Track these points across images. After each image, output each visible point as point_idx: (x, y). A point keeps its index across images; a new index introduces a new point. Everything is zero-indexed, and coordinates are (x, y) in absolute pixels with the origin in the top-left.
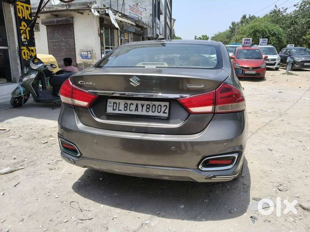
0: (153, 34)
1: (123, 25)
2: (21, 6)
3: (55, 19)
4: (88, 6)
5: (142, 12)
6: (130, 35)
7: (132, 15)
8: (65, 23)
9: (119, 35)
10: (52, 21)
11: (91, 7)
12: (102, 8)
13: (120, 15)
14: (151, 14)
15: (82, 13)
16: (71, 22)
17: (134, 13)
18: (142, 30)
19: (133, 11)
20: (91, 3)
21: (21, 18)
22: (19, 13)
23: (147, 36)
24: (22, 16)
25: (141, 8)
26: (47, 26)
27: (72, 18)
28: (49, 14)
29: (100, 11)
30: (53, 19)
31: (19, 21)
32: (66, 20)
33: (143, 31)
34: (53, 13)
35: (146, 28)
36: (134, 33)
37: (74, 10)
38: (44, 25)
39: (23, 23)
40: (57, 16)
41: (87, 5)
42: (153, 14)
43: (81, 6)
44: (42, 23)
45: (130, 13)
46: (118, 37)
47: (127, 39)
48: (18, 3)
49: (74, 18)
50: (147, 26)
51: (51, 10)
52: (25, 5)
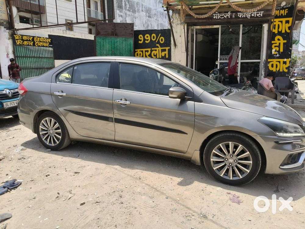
2: (279, 22)
22: (275, 29)
39: (278, 37)
48: (274, 20)
52: (284, 20)
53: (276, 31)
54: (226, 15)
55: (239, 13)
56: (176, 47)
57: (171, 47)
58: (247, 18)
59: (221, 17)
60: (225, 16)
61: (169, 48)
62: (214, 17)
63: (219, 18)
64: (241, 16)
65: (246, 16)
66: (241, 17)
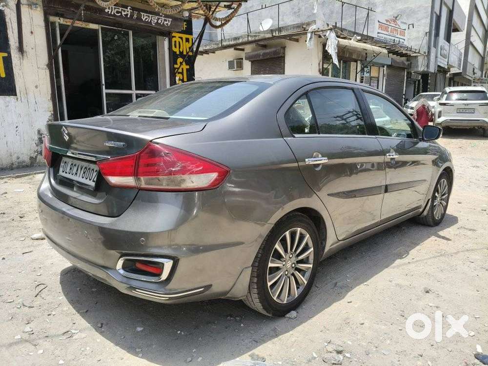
0: (428, 66)
1: (366, 54)
2: (179, 37)
3: (261, 52)
4: (304, 29)
5: (405, 30)
6: (381, 69)
7: (385, 36)
8: (273, 56)
9: (359, 69)
10: (257, 54)
11: (308, 30)
12: (324, 29)
13: (359, 38)
14: (426, 33)
15: (297, 40)
16: (281, 55)
17: (387, 33)
18: (408, 60)
19: (386, 29)
20: (309, 24)
21: (178, 53)
22: (176, 47)
23: (415, 70)
24: (180, 51)
25: (403, 24)
26: (253, 62)
27: (284, 48)
28: (254, 45)
29: (321, 35)
30: (259, 52)
31: (174, 57)
32: (275, 53)
33: (409, 63)
34: (259, 43)
35: (416, 57)
36: (388, 66)
37: (285, 37)
38: (248, 61)
39: (180, 60)
40: (265, 46)
41: (303, 27)
42: (430, 32)
43: (295, 29)
44: (246, 59)
45: (378, 33)
46: (357, 74)
47: (376, 75)
48: (174, 34)
49: (286, 48)
50: (415, 53)
51: (257, 38)
52: (185, 36)
53: (176, 50)
54: (124, 11)
55: (142, 14)
56: (25, 54)
57: (9, 54)
58: (152, 24)
59: (118, 12)
60: (123, 13)
61: (6, 55)
62: (106, 11)
63: (112, 13)
64: (145, 18)
65: (151, 20)
66: (144, 20)
